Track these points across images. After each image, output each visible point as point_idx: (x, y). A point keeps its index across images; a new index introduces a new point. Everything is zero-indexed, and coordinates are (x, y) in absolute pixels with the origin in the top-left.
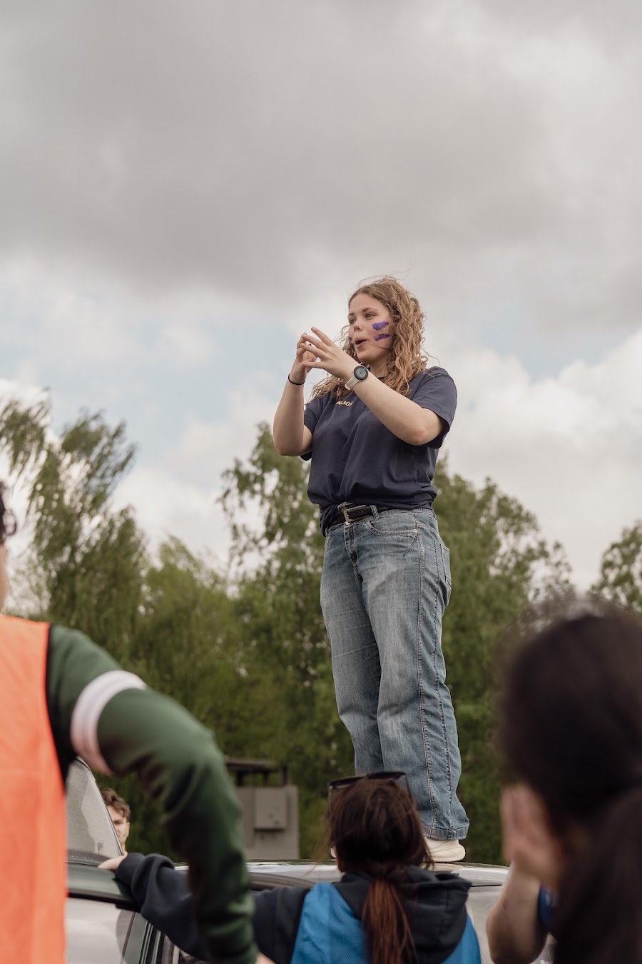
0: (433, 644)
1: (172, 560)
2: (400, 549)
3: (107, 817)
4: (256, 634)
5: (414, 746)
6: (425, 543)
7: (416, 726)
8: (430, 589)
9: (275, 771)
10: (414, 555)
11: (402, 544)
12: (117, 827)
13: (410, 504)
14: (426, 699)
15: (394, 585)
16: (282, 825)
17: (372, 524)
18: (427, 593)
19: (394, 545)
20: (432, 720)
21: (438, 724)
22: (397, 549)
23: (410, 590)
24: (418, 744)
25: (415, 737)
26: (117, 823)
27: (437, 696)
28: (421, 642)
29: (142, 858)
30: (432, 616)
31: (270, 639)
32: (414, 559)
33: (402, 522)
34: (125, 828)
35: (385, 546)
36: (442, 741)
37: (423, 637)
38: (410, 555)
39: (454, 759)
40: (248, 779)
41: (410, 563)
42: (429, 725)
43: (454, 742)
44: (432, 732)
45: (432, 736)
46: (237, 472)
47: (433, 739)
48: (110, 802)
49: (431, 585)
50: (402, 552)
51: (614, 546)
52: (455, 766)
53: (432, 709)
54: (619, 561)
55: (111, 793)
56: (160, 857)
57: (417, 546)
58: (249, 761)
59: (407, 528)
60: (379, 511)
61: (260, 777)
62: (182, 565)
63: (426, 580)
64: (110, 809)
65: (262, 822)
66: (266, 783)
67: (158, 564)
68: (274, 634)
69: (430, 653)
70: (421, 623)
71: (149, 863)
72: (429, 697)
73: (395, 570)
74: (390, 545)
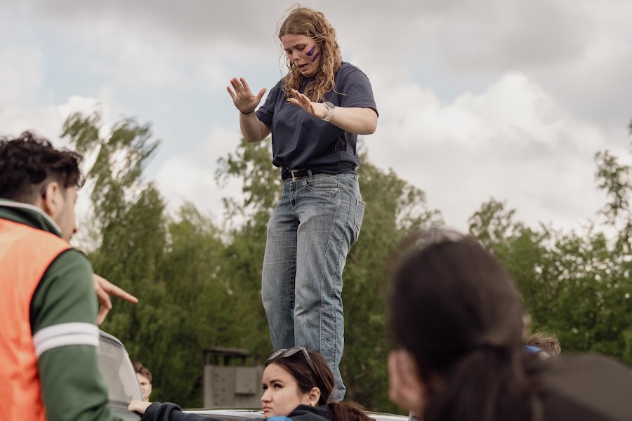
0: (334, 268)
1: (188, 217)
2: (322, 201)
3: (136, 380)
4: (239, 268)
5: (313, 336)
6: (342, 198)
7: (316, 323)
8: (339, 231)
9: (249, 356)
10: (332, 206)
11: (324, 197)
12: (142, 387)
13: (334, 170)
14: (325, 306)
15: (312, 225)
16: (254, 391)
17: (308, 183)
18: (335, 232)
19: (318, 198)
20: (327, 320)
21: (332, 322)
22: (319, 200)
23: (324, 230)
24: (316, 335)
25: (315, 330)
26: (143, 384)
27: (332, 304)
28: (326, 266)
29: (160, 404)
30: (337, 249)
31: (248, 272)
32: (331, 209)
33: (327, 183)
34: (148, 388)
35: (313, 198)
36: (332, 334)
37: (328, 262)
38: (328, 206)
39: (339, 348)
40: (233, 361)
41: (328, 211)
42: (326, 323)
43: (341, 335)
44: (327, 328)
45: (326, 331)
46: (230, 162)
47: (327, 333)
48: (138, 371)
49: (340, 228)
50: (323, 203)
51: (477, 214)
52: (338, 352)
53: (329, 312)
54: (480, 224)
55: (140, 366)
56: (172, 404)
57: (335, 200)
58: (233, 349)
59: (330, 187)
60: (313, 174)
61: (239, 360)
62: (194, 221)
63: (336, 225)
64: (139, 375)
65: (241, 389)
66: (243, 364)
67: (178, 220)
68: (251, 269)
69: (331, 274)
70: (328, 253)
71: (164, 408)
72: (327, 303)
73: (315, 215)
74: (316, 198)
